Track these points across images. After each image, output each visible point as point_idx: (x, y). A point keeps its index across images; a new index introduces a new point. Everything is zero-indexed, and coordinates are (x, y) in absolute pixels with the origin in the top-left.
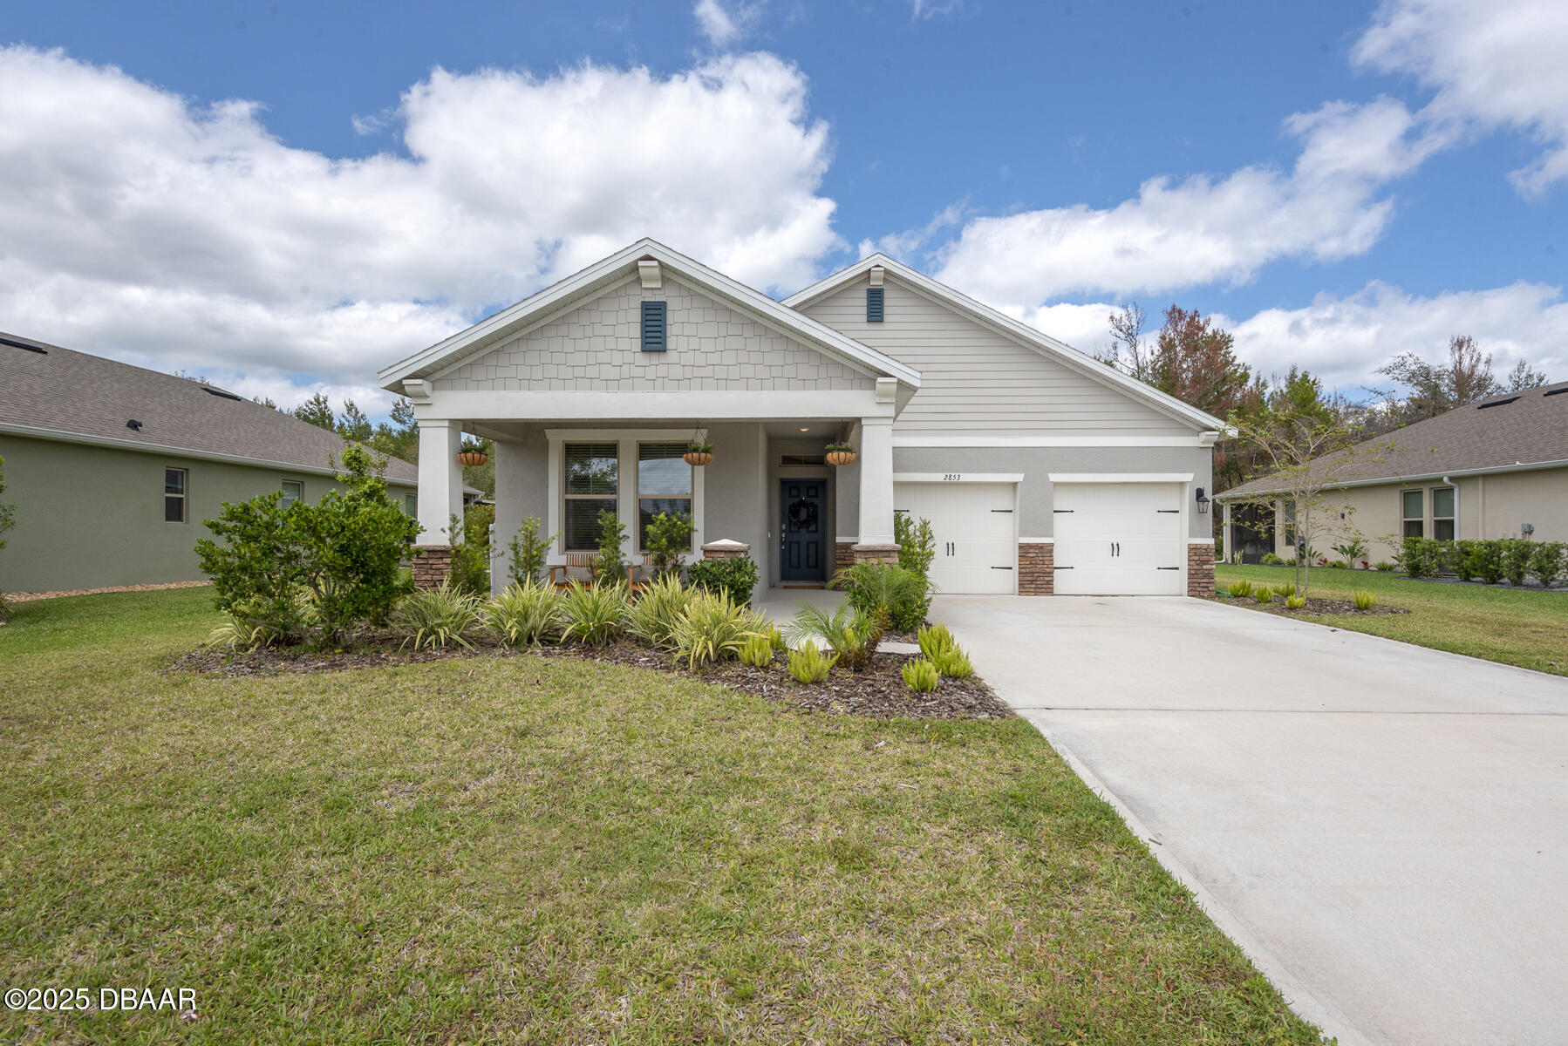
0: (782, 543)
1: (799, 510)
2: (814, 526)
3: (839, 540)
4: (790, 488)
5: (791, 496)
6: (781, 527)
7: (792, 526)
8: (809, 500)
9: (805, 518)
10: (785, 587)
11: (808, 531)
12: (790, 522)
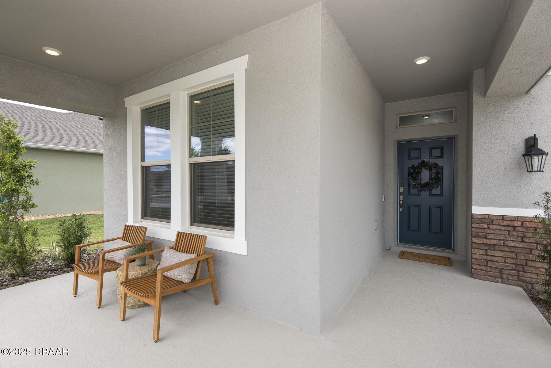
0: (399, 206)
1: (419, 173)
2: (439, 189)
3: (476, 210)
4: (410, 150)
5: (410, 158)
6: (398, 189)
7: (411, 188)
8: (432, 161)
9: (428, 180)
10: (403, 255)
11: (431, 194)
12: (409, 185)
